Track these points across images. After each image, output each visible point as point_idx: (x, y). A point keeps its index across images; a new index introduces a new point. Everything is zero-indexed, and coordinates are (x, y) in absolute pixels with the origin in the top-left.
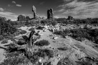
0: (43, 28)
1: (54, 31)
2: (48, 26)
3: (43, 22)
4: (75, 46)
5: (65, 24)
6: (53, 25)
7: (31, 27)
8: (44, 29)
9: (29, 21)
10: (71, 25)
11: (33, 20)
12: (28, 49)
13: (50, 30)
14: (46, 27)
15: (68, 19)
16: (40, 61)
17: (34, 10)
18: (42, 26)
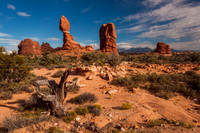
0: (87, 71)
1: (111, 79)
2: (99, 68)
3: (86, 59)
4: (147, 106)
5: (143, 65)
6: (111, 65)
7: (56, 70)
8: (87, 74)
9: (51, 56)
10: (159, 67)
11: (60, 53)
12: (58, 103)
13: (102, 77)
14: (94, 69)
15: (156, 51)
16: (78, 119)
17: (64, 26)
18: (84, 68)
